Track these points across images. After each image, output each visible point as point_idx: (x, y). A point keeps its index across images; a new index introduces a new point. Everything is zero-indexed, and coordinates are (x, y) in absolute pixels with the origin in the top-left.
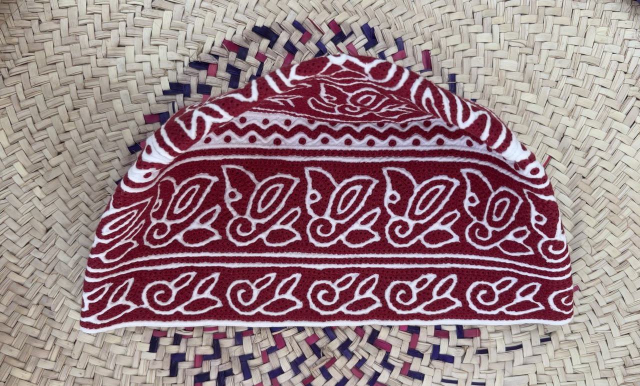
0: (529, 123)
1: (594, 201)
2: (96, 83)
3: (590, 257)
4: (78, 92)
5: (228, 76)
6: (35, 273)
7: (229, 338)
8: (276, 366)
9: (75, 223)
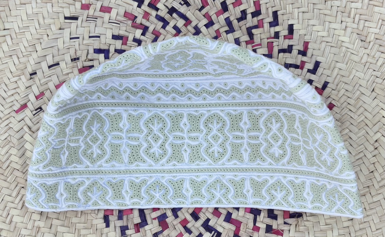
0: (66, 220)
1: (14, 173)
2: (362, 192)
3: (13, 135)
4: (372, 184)
5: (275, 212)
6: (376, 62)
7: (243, 41)
8: (210, 29)
9: (357, 98)
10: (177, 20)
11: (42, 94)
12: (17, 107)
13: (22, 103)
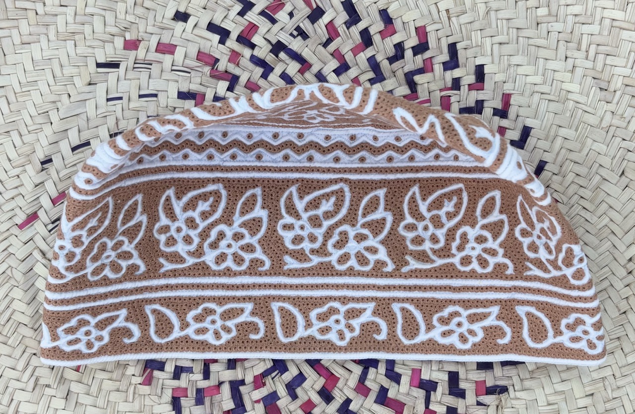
0: (109, 406)
1: (18, 330)
3: (12, 265)
4: (625, 333)
5: (462, 385)
6: (626, 124)
8: (343, 77)
9: (595, 187)
10: (286, 64)
11: (63, 195)
12: (21, 218)
13: (29, 211)
